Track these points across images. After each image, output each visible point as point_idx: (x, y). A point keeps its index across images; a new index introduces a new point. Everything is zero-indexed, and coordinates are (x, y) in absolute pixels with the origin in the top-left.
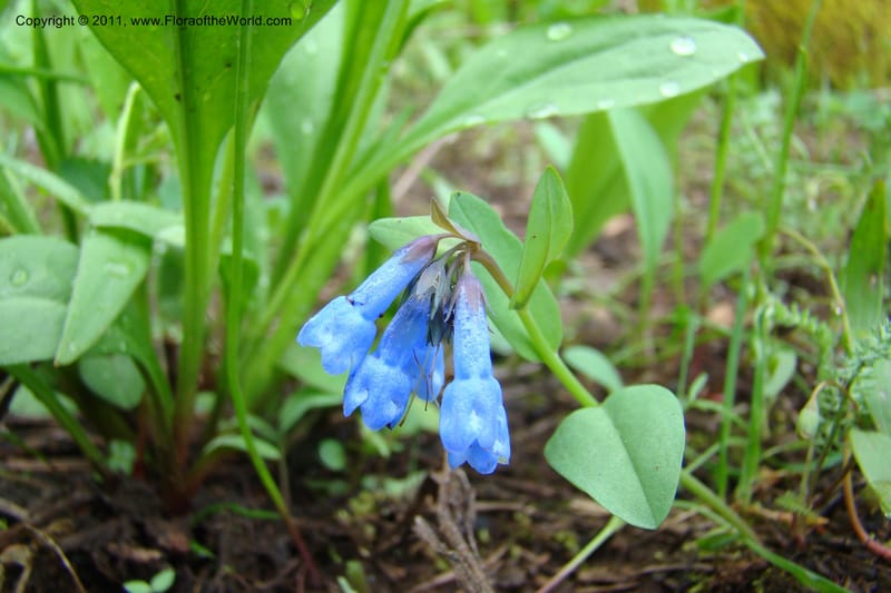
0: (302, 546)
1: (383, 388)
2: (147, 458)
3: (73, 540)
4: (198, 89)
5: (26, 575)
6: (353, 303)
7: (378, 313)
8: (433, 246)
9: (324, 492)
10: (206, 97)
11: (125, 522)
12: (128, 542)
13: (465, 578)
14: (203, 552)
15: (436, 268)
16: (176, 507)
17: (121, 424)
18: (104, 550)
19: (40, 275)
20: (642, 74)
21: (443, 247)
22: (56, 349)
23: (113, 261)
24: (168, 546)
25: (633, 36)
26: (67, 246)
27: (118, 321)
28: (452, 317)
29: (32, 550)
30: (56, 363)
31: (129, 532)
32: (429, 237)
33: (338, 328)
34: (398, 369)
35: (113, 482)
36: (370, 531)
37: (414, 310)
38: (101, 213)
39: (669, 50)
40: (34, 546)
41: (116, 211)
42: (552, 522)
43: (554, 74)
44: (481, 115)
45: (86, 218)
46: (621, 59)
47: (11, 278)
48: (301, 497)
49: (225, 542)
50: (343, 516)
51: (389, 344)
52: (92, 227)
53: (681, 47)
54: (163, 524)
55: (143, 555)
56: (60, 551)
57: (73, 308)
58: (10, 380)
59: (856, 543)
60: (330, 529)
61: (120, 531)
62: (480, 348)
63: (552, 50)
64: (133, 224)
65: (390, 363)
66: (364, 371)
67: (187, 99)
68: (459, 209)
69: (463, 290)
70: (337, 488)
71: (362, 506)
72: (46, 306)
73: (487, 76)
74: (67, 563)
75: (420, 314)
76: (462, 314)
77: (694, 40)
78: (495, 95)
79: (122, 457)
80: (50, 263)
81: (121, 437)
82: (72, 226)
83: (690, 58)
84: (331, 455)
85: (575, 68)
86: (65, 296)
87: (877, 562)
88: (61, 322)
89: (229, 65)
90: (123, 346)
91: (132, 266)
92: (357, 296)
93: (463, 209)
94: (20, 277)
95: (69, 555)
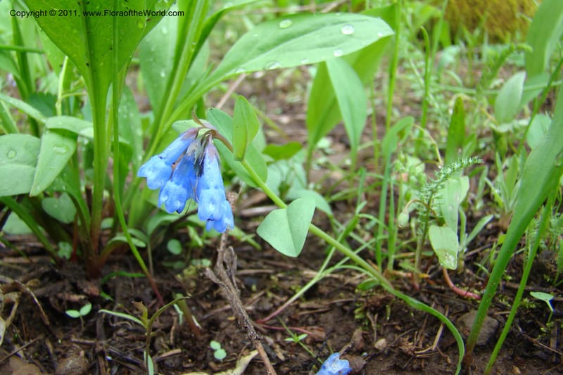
0: (157, 292)
1: (174, 195)
2: (78, 252)
3: (40, 291)
4: (97, 60)
5: (15, 307)
6: (161, 158)
7: (173, 162)
8: (196, 133)
9: (171, 268)
10: (101, 64)
11: (67, 282)
12: (68, 292)
13: (227, 294)
14: (108, 298)
15: (196, 142)
16: (93, 275)
17: (64, 234)
18: (56, 297)
19: (22, 153)
20: (325, 45)
21: (202, 132)
22: (31, 188)
23: (58, 146)
24: (89, 293)
25: (323, 25)
26: (35, 139)
27: (61, 175)
28: (203, 163)
29: (18, 294)
30: (30, 196)
31: (68, 287)
32: (194, 128)
33: (154, 169)
34: (181, 186)
35: (61, 262)
36: (193, 284)
37: (187, 160)
38: (51, 122)
39: (340, 32)
40: (20, 293)
41: (60, 121)
42: (291, 280)
43: (281, 47)
44: (244, 68)
45: (43, 125)
46: (315, 38)
47: (7, 154)
48: (159, 270)
49: (118, 291)
50: (179, 277)
51: (176, 175)
52: (47, 129)
53: (347, 30)
54: (85, 282)
55: (75, 298)
56: (33, 295)
57: (38, 168)
58: (5, 210)
59: (447, 289)
60: (172, 284)
61: (64, 288)
62: (215, 176)
63: (282, 33)
64: (67, 127)
65: (177, 184)
66: (166, 187)
67: (92, 65)
68: (211, 115)
69: (207, 151)
70: (178, 265)
71: (189, 272)
72: (25, 168)
73: (248, 48)
74: (36, 300)
75: (189, 162)
76: (207, 161)
77: (353, 26)
78: (251, 58)
79: (65, 250)
80: (26, 147)
81: (63, 240)
82: (36, 129)
83: (351, 36)
84: (174, 247)
85: (292, 42)
86: (34, 163)
87: (457, 298)
88: (33, 176)
89: (111, 49)
90: (64, 188)
91: (67, 148)
92: (163, 155)
93: (214, 116)
94: (12, 154)
95: (38, 298)
